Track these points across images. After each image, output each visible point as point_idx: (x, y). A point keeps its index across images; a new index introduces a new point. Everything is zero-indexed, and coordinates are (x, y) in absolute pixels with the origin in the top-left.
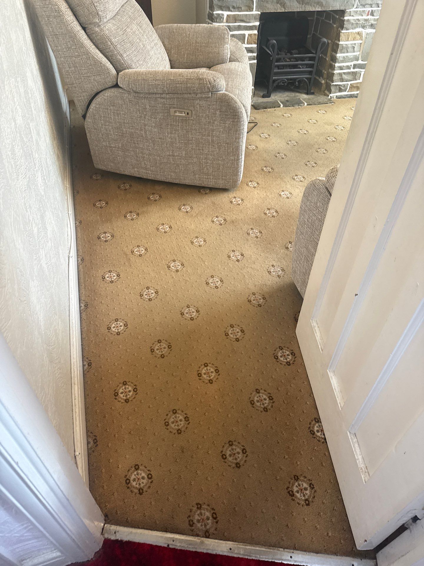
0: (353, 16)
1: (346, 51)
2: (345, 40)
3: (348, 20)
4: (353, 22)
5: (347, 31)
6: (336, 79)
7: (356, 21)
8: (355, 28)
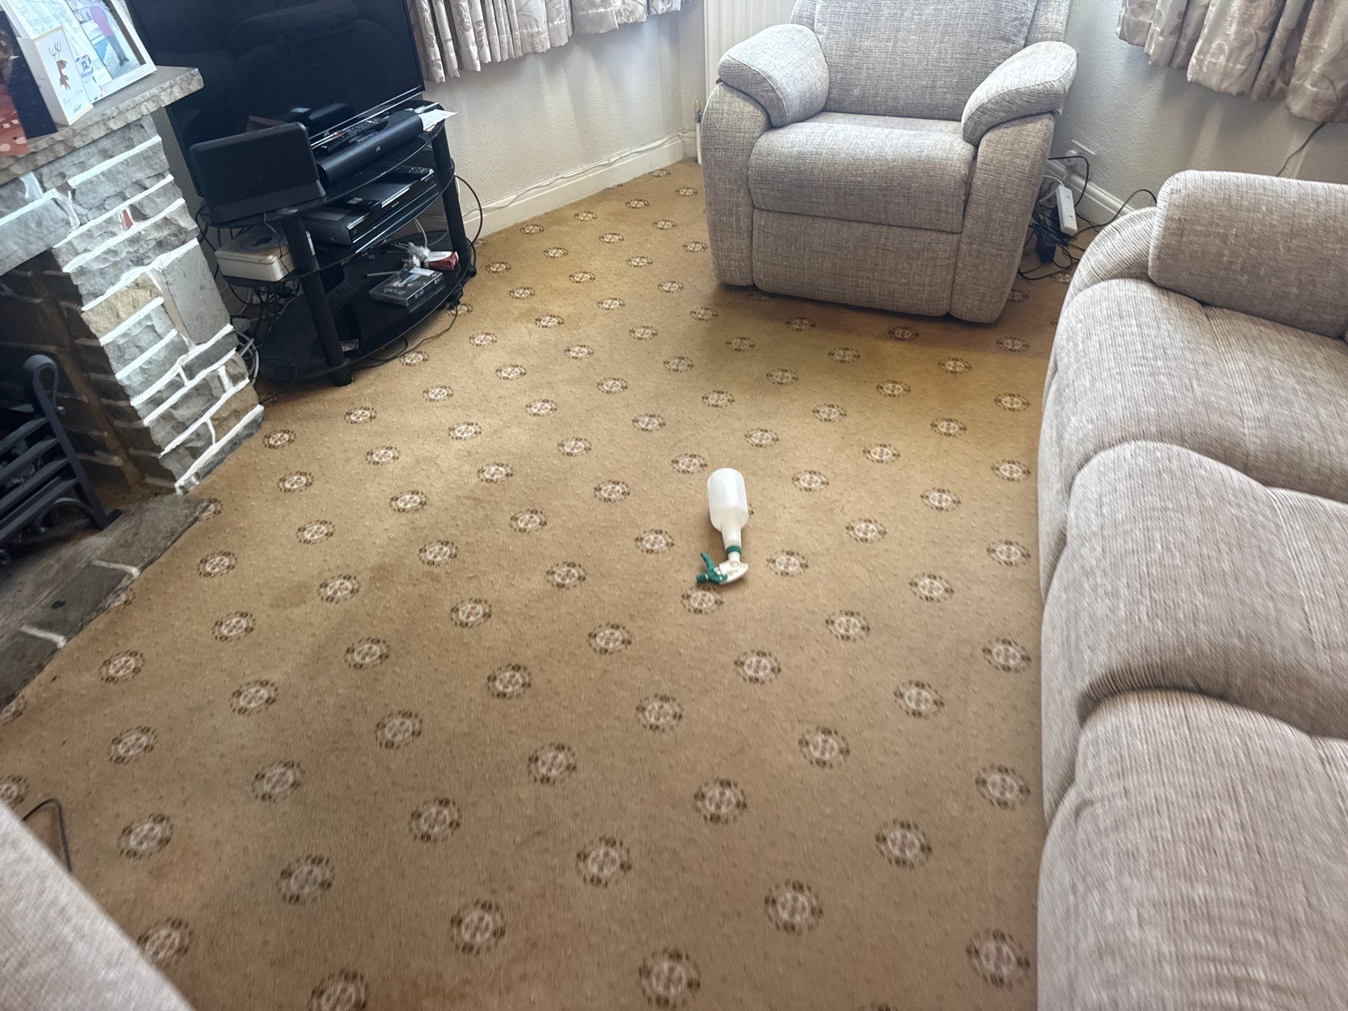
0: (86, 250)
1: (137, 350)
2: (110, 326)
3: (82, 271)
4: (102, 266)
5: (101, 299)
6: (163, 437)
7: (106, 260)
8: (117, 278)
